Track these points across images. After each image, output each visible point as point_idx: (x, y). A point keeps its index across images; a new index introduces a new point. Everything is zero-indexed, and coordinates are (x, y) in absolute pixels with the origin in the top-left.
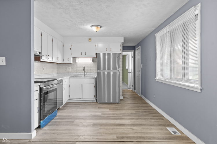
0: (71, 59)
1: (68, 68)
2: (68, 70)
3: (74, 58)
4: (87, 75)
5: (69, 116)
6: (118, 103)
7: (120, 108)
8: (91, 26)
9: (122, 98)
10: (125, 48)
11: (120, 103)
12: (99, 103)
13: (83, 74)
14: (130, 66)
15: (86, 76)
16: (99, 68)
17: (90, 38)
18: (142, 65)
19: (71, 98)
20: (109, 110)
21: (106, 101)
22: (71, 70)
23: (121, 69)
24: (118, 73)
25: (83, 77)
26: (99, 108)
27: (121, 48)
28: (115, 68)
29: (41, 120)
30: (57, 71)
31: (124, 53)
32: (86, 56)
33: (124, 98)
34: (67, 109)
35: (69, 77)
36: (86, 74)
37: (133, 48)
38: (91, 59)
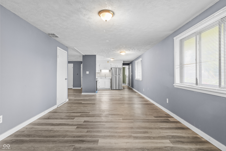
3: (101, 70)
6: (120, 90)
8: (111, 59)
9: (122, 88)
10: (124, 64)
14: (127, 73)
16: (112, 75)
17: (108, 61)
18: (132, 73)
21: (115, 89)
23: (122, 75)
24: (120, 77)
25: (105, 78)
27: (122, 64)
28: (119, 75)
31: (124, 66)
32: (106, 69)
35: (99, 78)
37: (128, 64)
38: (108, 70)
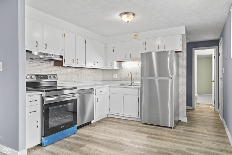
0: (115, 63)
1: (114, 75)
2: (114, 77)
3: (119, 62)
4: (135, 83)
5: (88, 136)
6: (171, 128)
7: (167, 137)
8: (121, 15)
11: (174, 128)
12: (144, 124)
13: (130, 82)
15: (133, 85)
17: (135, 34)
18: (224, 68)
19: (112, 112)
20: (148, 137)
22: (116, 77)
26: (136, 131)
27: (181, 43)
29: (43, 137)
30: (103, 78)
32: (131, 58)
33: (188, 120)
34: (97, 126)
35: (108, 86)
36: (133, 82)
38: (140, 62)
